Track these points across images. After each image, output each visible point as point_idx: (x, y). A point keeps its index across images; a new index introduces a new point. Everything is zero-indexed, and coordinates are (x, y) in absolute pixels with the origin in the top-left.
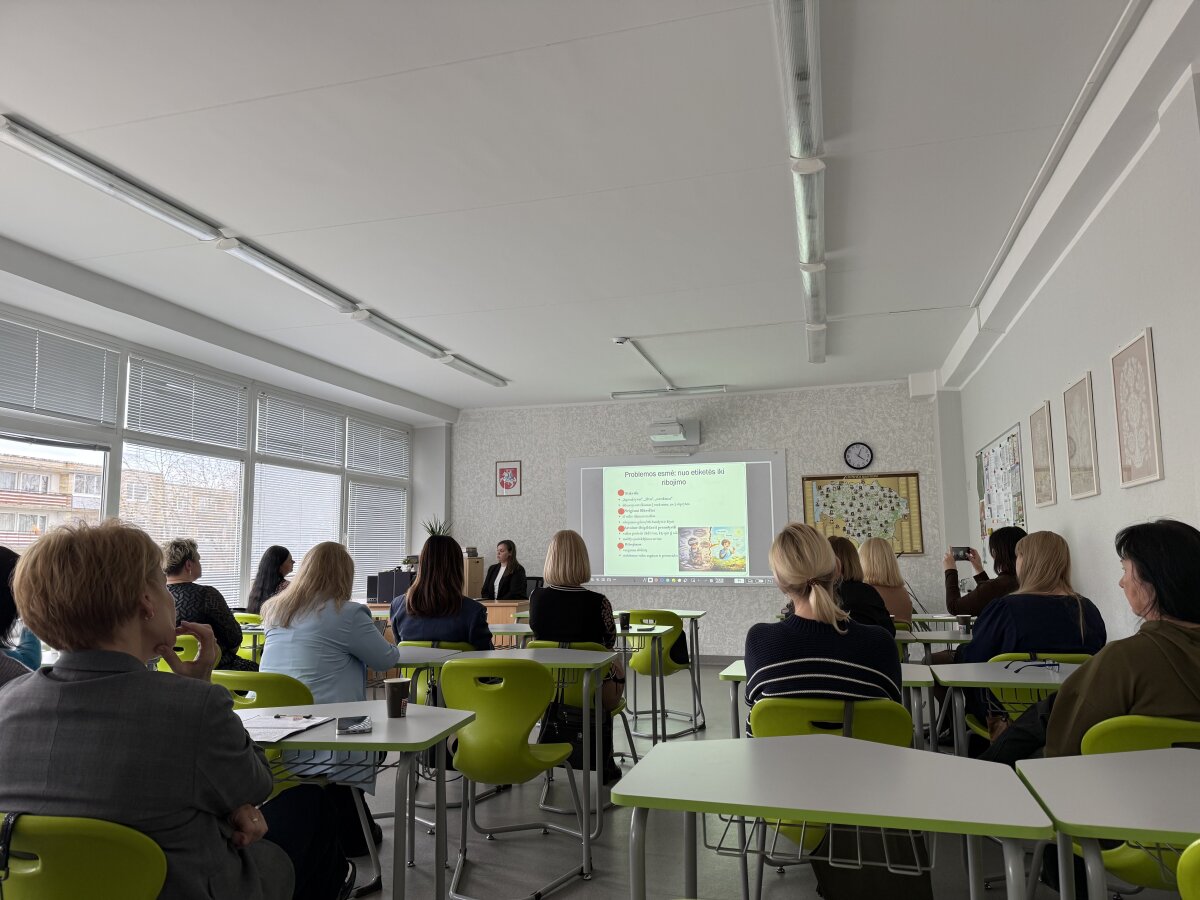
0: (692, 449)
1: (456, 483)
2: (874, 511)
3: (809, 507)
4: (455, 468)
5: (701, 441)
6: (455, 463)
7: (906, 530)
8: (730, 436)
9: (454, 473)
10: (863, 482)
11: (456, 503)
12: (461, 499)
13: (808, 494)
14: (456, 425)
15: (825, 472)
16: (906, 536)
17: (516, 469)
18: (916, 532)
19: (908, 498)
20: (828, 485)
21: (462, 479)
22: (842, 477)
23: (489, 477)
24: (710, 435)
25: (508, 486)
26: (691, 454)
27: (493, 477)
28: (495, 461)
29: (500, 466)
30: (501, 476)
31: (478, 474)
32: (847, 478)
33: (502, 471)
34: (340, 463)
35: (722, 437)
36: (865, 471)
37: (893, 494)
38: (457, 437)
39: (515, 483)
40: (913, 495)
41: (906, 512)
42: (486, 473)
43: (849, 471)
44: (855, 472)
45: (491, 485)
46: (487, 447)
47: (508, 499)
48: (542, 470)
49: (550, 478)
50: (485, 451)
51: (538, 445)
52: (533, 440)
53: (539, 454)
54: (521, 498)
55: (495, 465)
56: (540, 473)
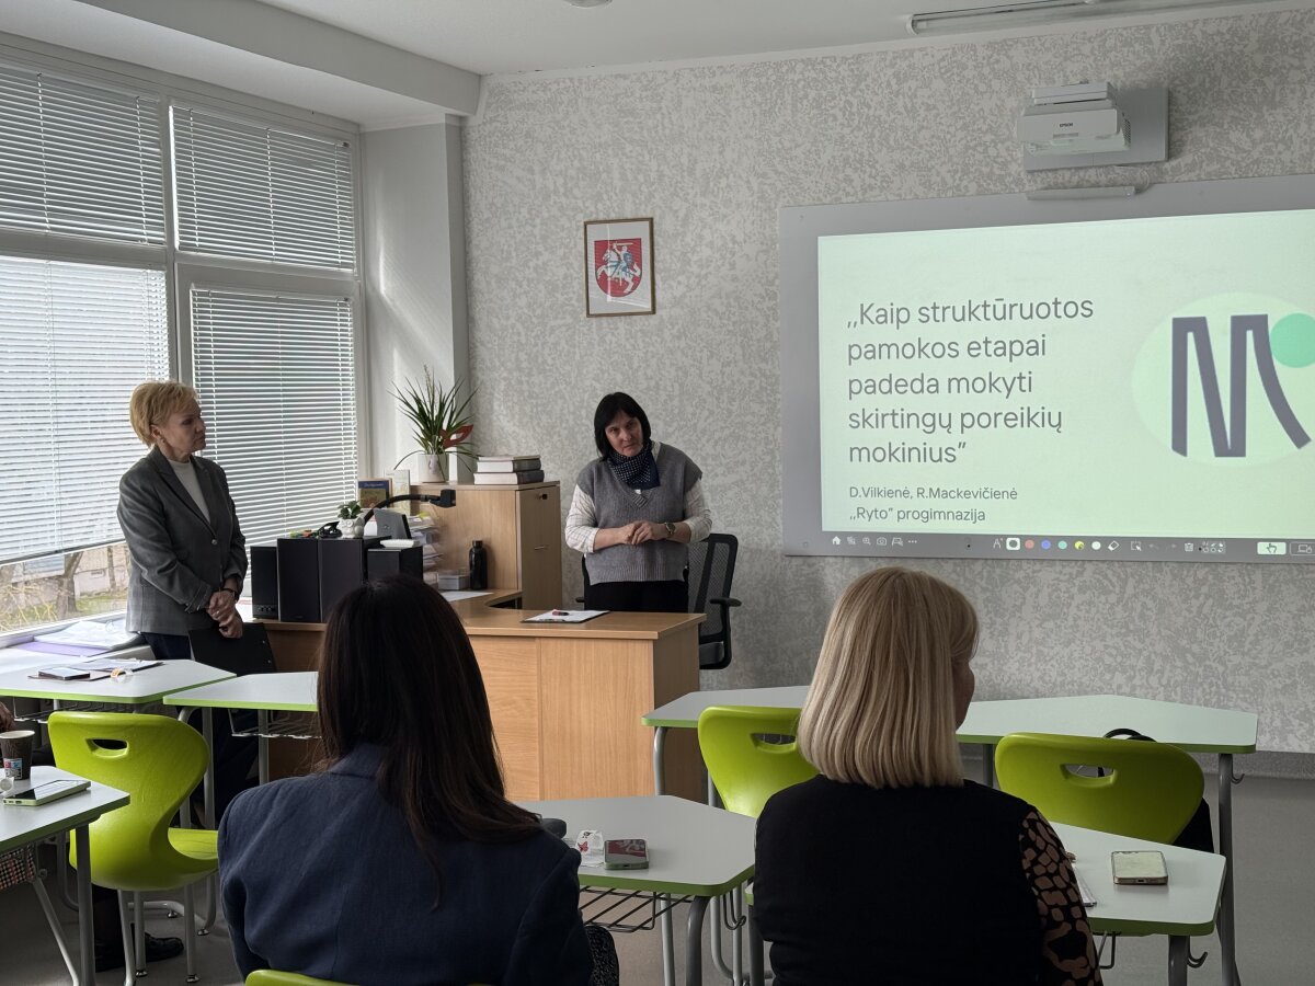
0: (1142, 175)
1: (480, 281)
4: (474, 242)
5: (1171, 154)
6: (476, 227)
8: (1258, 134)
9: (475, 253)
11: (482, 333)
12: (496, 323)
14: (474, 121)
17: (638, 242)
21: (495, 269)
23: (566, 264)
24: (1198, 131)
25: (618, 289)
26: (1139, 191)
27: (578, 263)
28: (581, 219)
29: (596, 234)
30: (600, 262)
31: (538, 254)
33: (602, 246)
34: (160, 235)
35: (1234, 136)
38: (478, 156)
39: (637, 280)
42: (561, 252)
45: (575, 284)
46: (560, 181)
47: (621, 323)
48: (711, 245)
49: (733, 266)
50: (556, 192)
51: (698, 173)
52: (684, 160)
53: (699, 200)
54: (653, 320)
55: (582, 230)
56: (706, 252)
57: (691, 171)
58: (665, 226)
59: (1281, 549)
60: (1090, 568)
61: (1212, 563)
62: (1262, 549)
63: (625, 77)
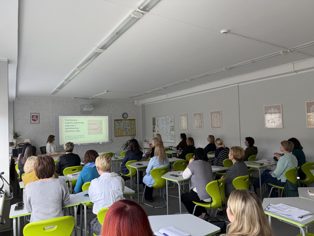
1: (15, 119)
2: (128, 127)
3: (116, 126)
6: (15, 113)
7: (133, 131)
9: (15, 116)
10: (126, 121)
12: (17, 124)
13: (115, 124)
14: (15, 101)
15: (119, 119)
16: (133, 132)
18: (134, 131)
19: (133, 124)
20: (119, 121)
21: (18, 118)
22: (122, 120)
23: (28, 118)
29: (32, 115)
30: (32, 117)
31: (24, 116)
32: (123, 120)
33: (33, 116)
36: (126, 119)
37: (131, 123)
39: (37, 120)
40: (134, 123)
41: (133, 127)
42: (27, 116)
43: (123, 119)
44: (124, 119)
45: (29, 120)
46: (27, 108)
47: (35, 124)
48: (46, 116)
49: (49, 118)
50: (26, 110)
51: (45, 109)
52: (43, 107)
53: (45, 112)
54: (39, 124)
55: (30, 114)
56: (46, 117)
57: (44, 109)
58: (41, 114)
59: (101, 143)
60: (86, 146)
61: (96, 145)
62: (100, 143)
63: (36, 98)
